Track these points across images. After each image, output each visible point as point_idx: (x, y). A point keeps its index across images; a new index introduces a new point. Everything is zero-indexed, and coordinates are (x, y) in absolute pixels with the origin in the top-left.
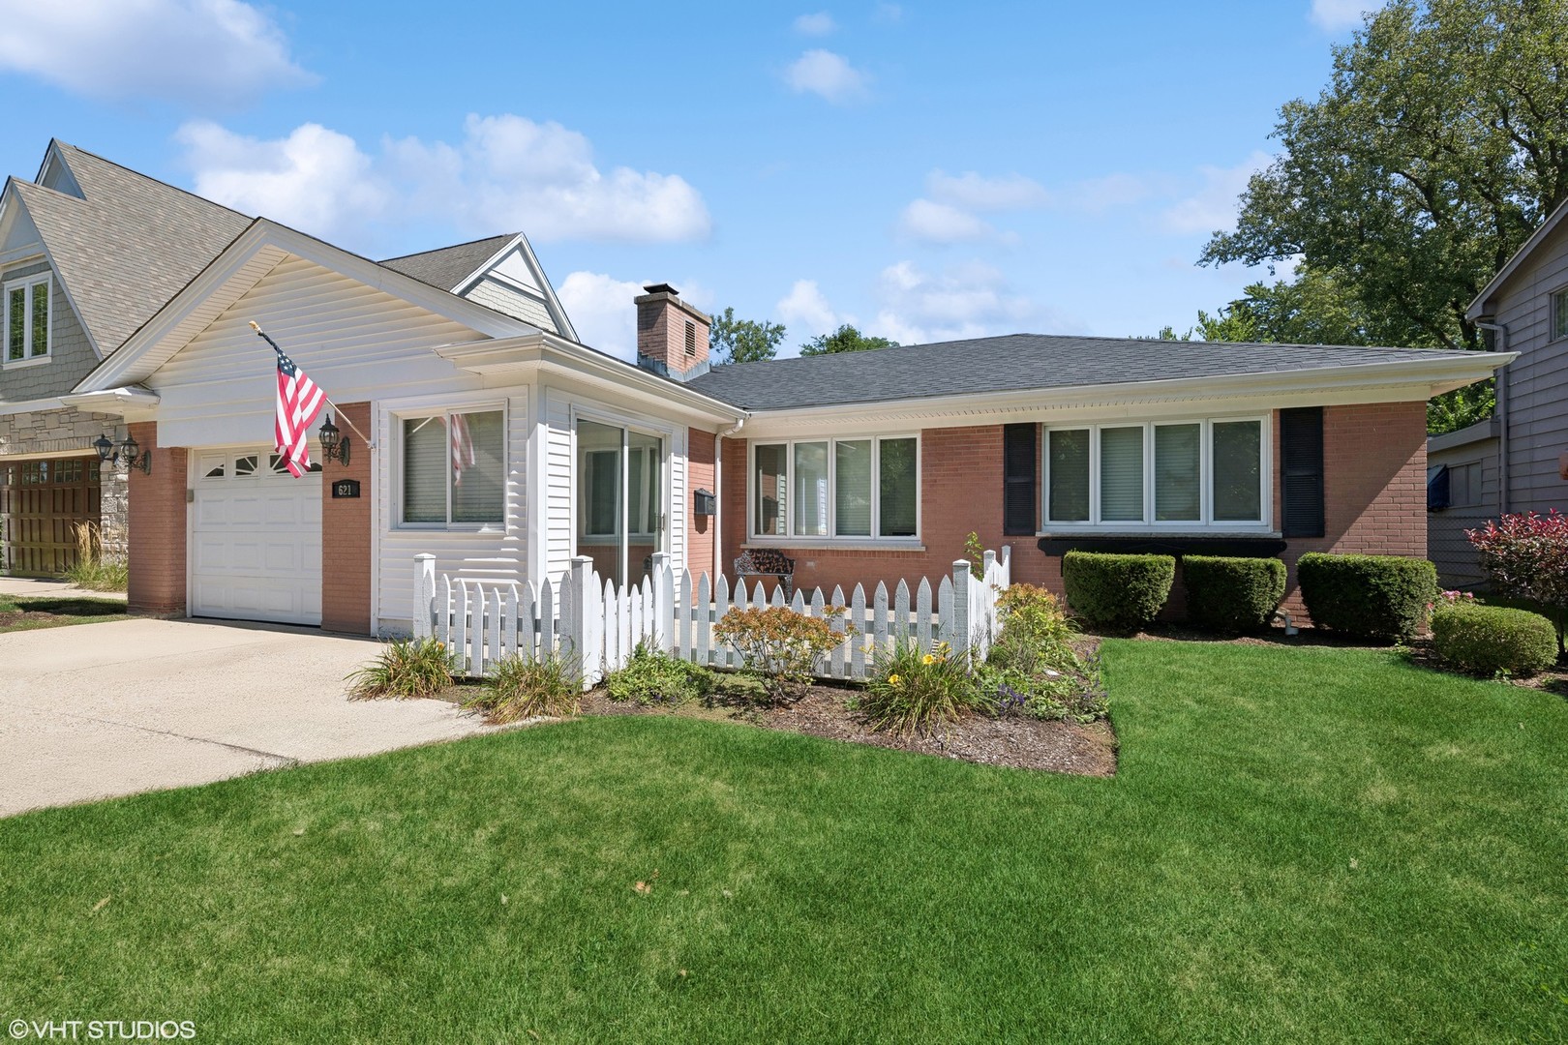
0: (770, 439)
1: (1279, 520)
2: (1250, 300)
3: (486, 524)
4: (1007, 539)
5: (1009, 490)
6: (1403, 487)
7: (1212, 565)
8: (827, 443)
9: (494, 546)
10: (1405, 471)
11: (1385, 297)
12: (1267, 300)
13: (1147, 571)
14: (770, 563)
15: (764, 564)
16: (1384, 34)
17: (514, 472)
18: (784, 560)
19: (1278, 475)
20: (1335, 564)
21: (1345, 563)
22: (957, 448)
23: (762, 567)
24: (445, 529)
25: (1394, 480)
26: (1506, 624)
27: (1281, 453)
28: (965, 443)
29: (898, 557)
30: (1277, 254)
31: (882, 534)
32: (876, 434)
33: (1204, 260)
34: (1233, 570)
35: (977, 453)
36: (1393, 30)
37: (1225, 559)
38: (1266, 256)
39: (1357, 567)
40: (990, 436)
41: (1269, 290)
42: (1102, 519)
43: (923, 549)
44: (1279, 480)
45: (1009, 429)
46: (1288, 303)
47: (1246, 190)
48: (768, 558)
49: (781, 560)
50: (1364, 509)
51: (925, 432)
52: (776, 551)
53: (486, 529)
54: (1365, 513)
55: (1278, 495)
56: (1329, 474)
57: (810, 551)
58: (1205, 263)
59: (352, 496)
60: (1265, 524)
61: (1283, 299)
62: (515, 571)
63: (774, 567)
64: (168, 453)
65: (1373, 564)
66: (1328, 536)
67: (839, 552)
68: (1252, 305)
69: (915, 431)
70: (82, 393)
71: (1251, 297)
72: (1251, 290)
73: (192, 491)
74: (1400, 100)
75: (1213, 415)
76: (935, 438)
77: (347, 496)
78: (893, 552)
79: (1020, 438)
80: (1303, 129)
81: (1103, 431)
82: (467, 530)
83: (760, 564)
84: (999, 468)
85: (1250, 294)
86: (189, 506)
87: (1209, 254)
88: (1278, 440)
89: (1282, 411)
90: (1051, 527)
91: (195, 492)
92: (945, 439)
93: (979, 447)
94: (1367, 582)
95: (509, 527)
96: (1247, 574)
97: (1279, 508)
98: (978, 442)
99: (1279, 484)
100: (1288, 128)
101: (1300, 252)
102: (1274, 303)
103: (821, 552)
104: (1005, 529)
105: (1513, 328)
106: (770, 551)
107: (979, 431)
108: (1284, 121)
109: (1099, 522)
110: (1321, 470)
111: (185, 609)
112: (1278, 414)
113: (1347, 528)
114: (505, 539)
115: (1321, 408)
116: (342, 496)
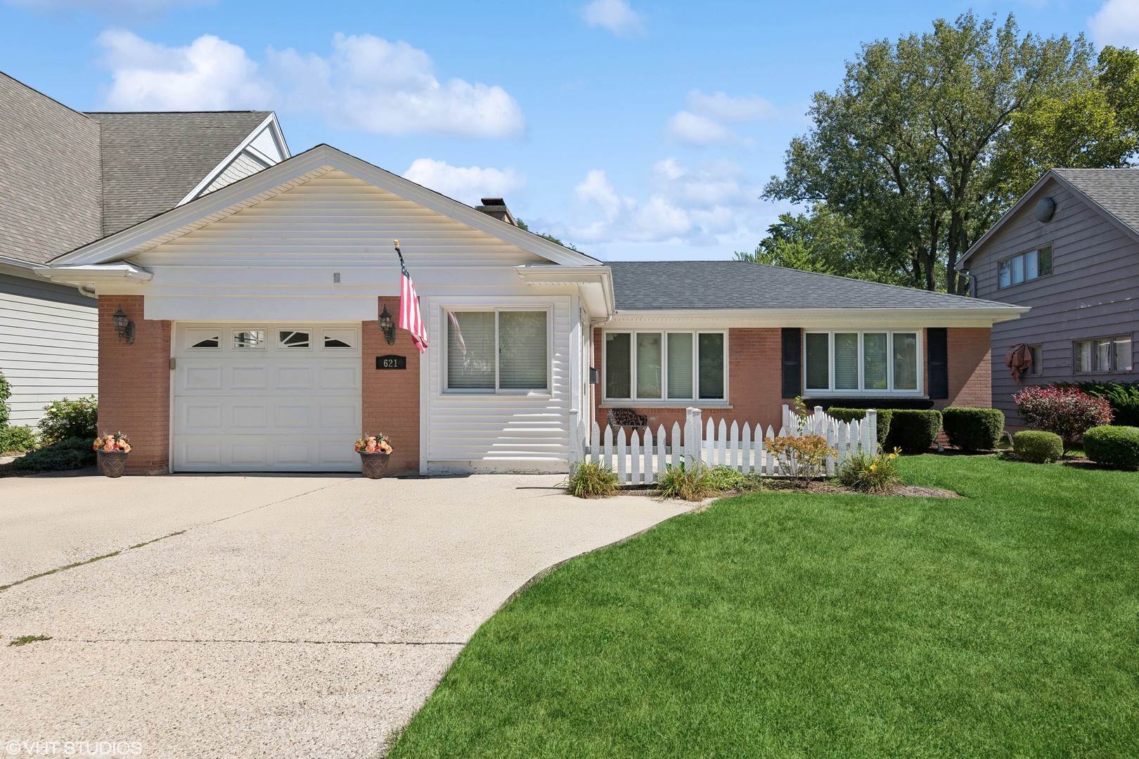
0: (619, 329)
1: (927, 389)
2: (782, 225)
3: (532, 390)
4: (784, 400)
5: (785, 369)
6: (981, 372)
7: (911, 414)
8: (661, 334)
9: (541, 406)
10: (982, 364)
11: (875, 238)
12: (793, 227)
13: (883, 417)
14: (626, 418)
15: (622, 419)
16: (875, 61)
17: (557, 354)
18: (636, 415)
19: (927, 364)
20: (966, 412)
21: (970, 412)
22: (753, 342)
23: (621, 422)
24: (494, 393)
25: (978, 368)
26: (1047, 438)
27: (928, 353)
28: (758, 338)
29: (714, 413)
30: (811, 198)
31: (701, 397)
32: (696, 330)
33: (765, 195)
34: (922, 416)
35: (765, 345)
36: (879, 59)
37: (917, 411)
38: (804, 198)
39: (976, 413)
40: (773, 335)
41: (794, 219)
42: (836, 388)
43: (732, 407)
44: (927, 367)
45: (785, 331)
46: (806, 230)
47: (789, 148)
48: (624, 415)
49: (633, 416)
50: (965, 383)
51: (731, 330)
52: (630, 410)
53: (532, 393)
54: (966, 385)
55: (927, 375)
56: (951, 364)
57: (652, 409)
58: (765, 198)
59: (399, 368)
60: (919, 391)
61: (802, 228)
62: (558, 423)
63: (629, 421)
64: (160, 326)
65: (983, 412)
66: (950, 398)
67: (673, 410)
68: (784, 229)
69: (724, 329)
70: (61, 265)
71: (783, 223)
72: (783, 217)
73: (174, 359)
74: (884, 107)
75: (895, 329)
76: (739, 335)
77: (394, 368)
78: (711, 410)
79: (791, 336)
80: (827, 114)
81: (836, 335)
82: (516, 394)
83: (620, 419)
84: (779, 355)
85: (783, 221)
86: (172, 372)
87: (768, 192)
88: (926, 344)
89: (928, 329)
90: (810, 393)
91: (177, 360)
92: (745, 335)
93: (766, 342)
94: (981, 421)
95: (554, 392)
96: (929, 418)
97: (927, 382)
98: (766, 338)
99: (927, 369)
100: (818, 110)
101: (824, 199)
102: (798, 230)
103: (660, 410)
104: (783, 394)
105: (979, 278)
106: (625, 410)
107: (766, 331)
108: (815, 105)
109: (834, 390)
110: (947, 362)
111: (168, 466)
112: (926, 330)
113: (958, 394)
114: (550, 400)
115: (946, 328)
116: (388, 368)
